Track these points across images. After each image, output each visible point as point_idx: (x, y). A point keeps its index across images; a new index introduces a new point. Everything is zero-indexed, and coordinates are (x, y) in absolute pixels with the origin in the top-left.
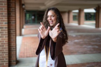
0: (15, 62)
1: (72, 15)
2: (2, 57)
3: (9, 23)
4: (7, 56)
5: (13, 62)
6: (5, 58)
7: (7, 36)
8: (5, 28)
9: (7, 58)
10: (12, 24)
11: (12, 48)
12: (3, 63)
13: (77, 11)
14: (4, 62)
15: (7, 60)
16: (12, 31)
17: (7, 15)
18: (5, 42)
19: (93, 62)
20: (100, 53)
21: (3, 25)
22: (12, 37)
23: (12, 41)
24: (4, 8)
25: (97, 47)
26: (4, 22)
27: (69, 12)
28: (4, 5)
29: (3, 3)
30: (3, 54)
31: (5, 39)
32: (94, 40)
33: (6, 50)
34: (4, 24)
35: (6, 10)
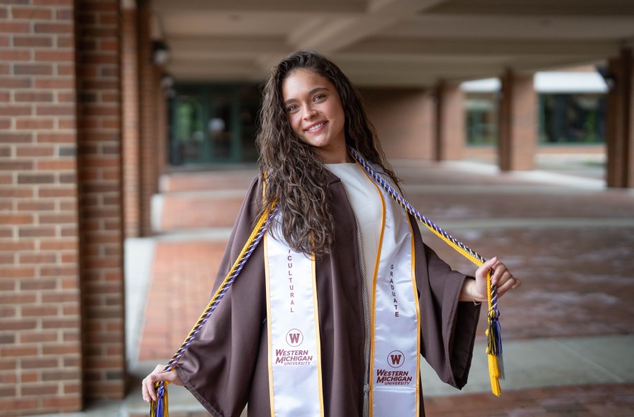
0: (118, 383)
1: (456, 109)
2: (46, 350)
3: (84, 151)
4: (75, 343)
5: (105, 382)
6: (61, 358)
7: (73, 225)
8: (64, 179)
9: (76, 355)
10: (100, 155)
11: (103, 297)
12: (51, 383)
13: (491, 85)
14: (59, 376)
15: (75, 369)
16: (100, 196)
17: (71, 104)
18: (60, 264)
19: (582, 381)
20: (624, 333)
21: (53, 165)
22: (102, 232)
23: (102, 256)
24: (55, 65)
25: (610, 300)
26: (57, 146)
27: (440, 92)
28: (55, 48)
29: (55, 37)
30: (50, 331)
31: (61, 246)
32: (595, 257)
33: (68, 311)
34: (56, 157)
35: (70, 77)
